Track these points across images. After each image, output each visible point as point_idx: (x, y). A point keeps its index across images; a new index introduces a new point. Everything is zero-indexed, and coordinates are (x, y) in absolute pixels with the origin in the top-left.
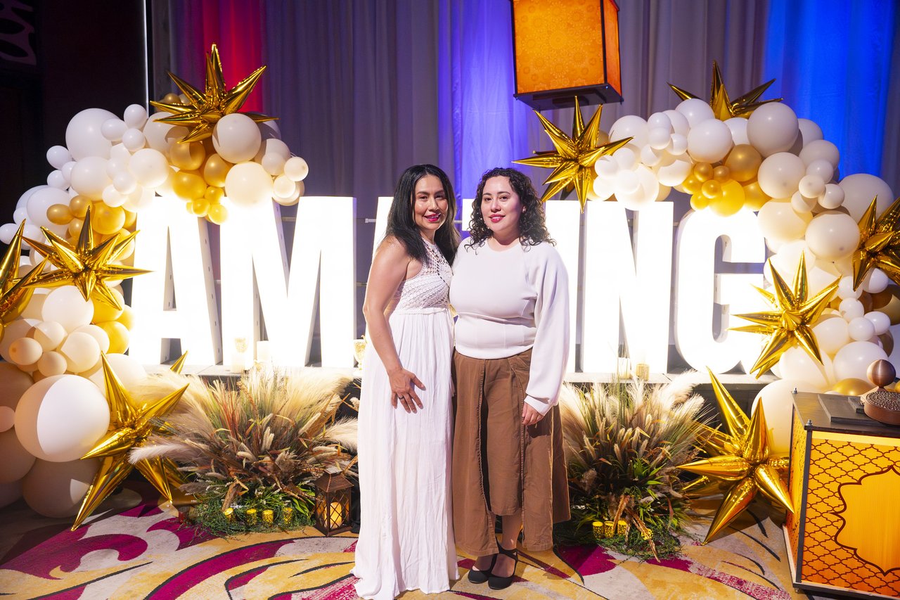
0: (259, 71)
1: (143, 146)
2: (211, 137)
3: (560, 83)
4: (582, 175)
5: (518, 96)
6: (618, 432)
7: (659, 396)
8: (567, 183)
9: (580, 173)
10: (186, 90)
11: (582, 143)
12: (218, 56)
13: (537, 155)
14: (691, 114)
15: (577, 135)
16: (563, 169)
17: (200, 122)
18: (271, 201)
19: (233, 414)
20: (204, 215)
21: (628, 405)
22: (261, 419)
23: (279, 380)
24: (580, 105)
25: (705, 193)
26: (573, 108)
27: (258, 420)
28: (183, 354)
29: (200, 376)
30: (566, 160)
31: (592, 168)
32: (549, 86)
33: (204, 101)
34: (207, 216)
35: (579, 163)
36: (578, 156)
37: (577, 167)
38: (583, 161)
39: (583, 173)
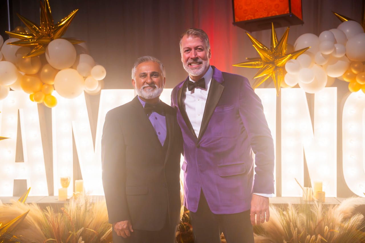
0: (74, 12)
2: (44, 54)
3: (262, 15)
5: (235, 23)
6: (306, 236)
7: (332, 213)
8: (268, 77)
9: (276, 71)
10: (28, 24)
11: (277, 52)
12: (48, 3)
13: (248, 60)
14: (348, 31)
15: (274, 47)
16: (265, 69)
17: (37, 44)
18: (83, 93)
19: (58, 229)
20: (41, 101)
21: (312, 219)
22: (76, 232)
23: (88, 205)
24: (275, 28)
25: (359, 81)
26: (270, 30)
27: (75, 232)
28: (28, 189)
29: (37, 204)
30: (267, 63)
31: (283, 67)
32: (254, 16)
33: (40, 31)
34: (43, 103)
35: (275, 65)
36: (274, 60)
37: (274, 67)
38: (277, 64)
39: (278, 71)
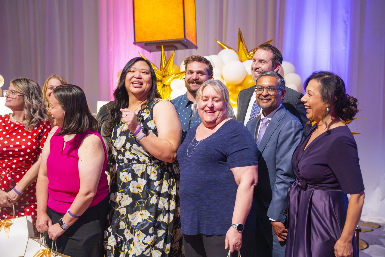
3: (160, 37)
4: (164, 89)
5: (135, 43)
9: (163, 88)
11: (165, 72)
14: (226, 58)
15: (163, 67)
24: (165, 50)
26: (161, 51)
31: (169, 85)
35: (163, 83)
36: (162, 79)
37: (162, 85)
38: (164, 82)
39: (165, 88)
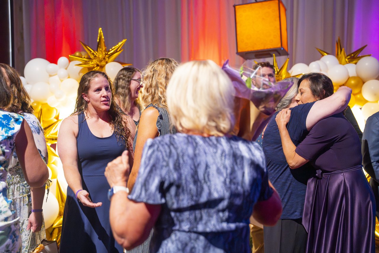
0: (124, 41)
1: (67, 77)
3: (259, 47)
5: (238, 53)
17: (96, 65)
32: (254, 48)
